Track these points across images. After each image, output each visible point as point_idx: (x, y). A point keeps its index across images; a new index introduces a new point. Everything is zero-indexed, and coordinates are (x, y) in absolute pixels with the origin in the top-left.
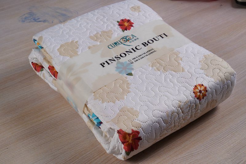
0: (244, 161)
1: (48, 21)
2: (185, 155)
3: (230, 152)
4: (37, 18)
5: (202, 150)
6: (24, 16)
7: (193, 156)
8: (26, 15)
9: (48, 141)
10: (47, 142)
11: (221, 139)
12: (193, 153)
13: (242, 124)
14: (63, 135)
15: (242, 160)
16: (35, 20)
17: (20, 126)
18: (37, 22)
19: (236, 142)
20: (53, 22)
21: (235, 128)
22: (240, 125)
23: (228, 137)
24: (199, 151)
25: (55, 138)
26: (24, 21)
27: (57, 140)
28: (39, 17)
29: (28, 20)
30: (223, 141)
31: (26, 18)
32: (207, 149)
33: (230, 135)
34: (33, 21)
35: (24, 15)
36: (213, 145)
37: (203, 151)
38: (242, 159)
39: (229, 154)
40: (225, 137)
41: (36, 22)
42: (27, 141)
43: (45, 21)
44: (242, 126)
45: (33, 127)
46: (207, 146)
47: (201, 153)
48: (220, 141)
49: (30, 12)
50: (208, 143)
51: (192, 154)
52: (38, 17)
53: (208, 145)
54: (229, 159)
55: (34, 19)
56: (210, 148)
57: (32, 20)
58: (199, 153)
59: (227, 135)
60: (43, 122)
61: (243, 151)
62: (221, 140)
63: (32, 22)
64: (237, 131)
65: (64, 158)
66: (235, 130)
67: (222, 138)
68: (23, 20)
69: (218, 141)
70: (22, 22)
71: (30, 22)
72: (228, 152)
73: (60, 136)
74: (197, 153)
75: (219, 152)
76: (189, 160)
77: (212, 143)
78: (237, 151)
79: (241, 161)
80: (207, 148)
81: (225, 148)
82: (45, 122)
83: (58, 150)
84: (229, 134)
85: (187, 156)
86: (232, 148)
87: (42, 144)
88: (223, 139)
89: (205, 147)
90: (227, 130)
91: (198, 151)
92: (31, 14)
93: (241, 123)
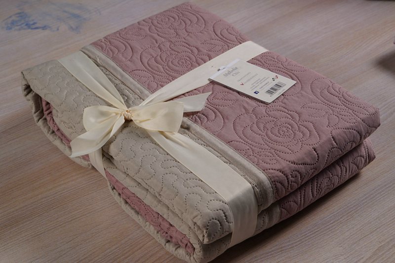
0: (365, 259)
1: (49, 27)
2: (270, 250)
3: (344, 244)
4: (31, 23)
5: (299, 241)
6: (11, 19)
7: (283, 252)
8: (14, 18)
9: (50, 229)
10: (48, 231)
11: (331, 224)
12: (283, 245)
13: (366, 198)
14: (74, 219)
15: (363, 258)
16: (29, 26)
17: (5, 205)
18: (32, 29)
19: (355, 229)
20: (58, 29)
21: (354, 206)
22: (363, 200)
23: (341, 219)
24: (293, 244)
25: (61, 224)
26: (10, 29)
27: (65, 226)
28: (35, 21)
29: (17, 26)
30: (332, 226)
31: (13, 23)
32: (306, 240)
33: (346, 216)
34: (26, 27)
35: (10, 17)
36: (317, 233)
37: (299, 244)
38: (362, 256)
39: (341, 248)
40: (338, 220)
41: (30, 30)
42: (16, 228)
43: (45, 27)
44: (366, 202)
45: (26, 206)
46: (308, 235)
47: (296, 246)
48: (328, 227)
49: (20, 11)
50: (309, 230)
51: (282, 248)
52: (33, 20)
53: (308, 233)
54: (342, 255)
55: (27, 25)
56: (311, 238)
57: (23, 25)
58: (293, 247)
59: (341, 218)
60: (42, 199)
61: (365, 244)
62: (330, 226)
63: (24, 29)
64: (356, 211)
65: (76, 256)
66: (354, 208)
67: (332, 222)
68: (9, 25)
69: (325, 227)
70: (7, 29)
71: (20, 30)
72: (340, 244)
73: (70, 220)
74: (290, 247)
75: (325, 244)
76: (276, 258)
77: (315, 229)
78: (355, 243)
79: (360, 259)
80: (307, 238)
81: (336, 239)
82: (45, 198)
83: (67, 243)
84: (344, 216)
85: (273, 251)
86: (347, 238)
87: (41, 234)
88: (334, 224)
89: (303, 237)
90: (340, 209)
91: (291, 243)
92: (22, 15)
93: (364, 198)
